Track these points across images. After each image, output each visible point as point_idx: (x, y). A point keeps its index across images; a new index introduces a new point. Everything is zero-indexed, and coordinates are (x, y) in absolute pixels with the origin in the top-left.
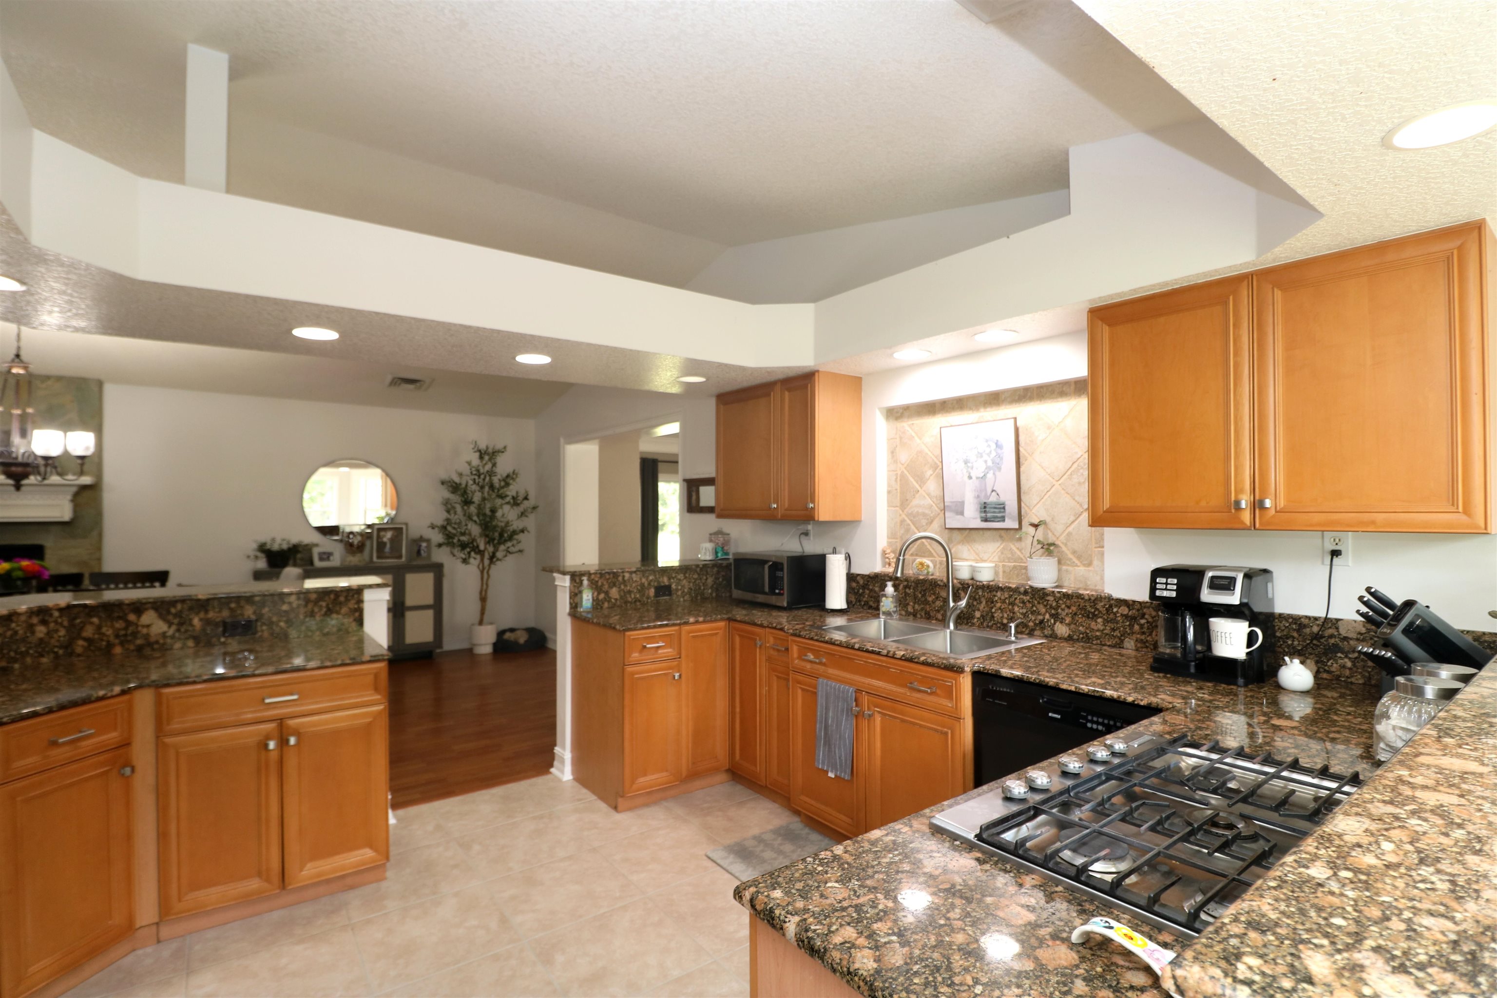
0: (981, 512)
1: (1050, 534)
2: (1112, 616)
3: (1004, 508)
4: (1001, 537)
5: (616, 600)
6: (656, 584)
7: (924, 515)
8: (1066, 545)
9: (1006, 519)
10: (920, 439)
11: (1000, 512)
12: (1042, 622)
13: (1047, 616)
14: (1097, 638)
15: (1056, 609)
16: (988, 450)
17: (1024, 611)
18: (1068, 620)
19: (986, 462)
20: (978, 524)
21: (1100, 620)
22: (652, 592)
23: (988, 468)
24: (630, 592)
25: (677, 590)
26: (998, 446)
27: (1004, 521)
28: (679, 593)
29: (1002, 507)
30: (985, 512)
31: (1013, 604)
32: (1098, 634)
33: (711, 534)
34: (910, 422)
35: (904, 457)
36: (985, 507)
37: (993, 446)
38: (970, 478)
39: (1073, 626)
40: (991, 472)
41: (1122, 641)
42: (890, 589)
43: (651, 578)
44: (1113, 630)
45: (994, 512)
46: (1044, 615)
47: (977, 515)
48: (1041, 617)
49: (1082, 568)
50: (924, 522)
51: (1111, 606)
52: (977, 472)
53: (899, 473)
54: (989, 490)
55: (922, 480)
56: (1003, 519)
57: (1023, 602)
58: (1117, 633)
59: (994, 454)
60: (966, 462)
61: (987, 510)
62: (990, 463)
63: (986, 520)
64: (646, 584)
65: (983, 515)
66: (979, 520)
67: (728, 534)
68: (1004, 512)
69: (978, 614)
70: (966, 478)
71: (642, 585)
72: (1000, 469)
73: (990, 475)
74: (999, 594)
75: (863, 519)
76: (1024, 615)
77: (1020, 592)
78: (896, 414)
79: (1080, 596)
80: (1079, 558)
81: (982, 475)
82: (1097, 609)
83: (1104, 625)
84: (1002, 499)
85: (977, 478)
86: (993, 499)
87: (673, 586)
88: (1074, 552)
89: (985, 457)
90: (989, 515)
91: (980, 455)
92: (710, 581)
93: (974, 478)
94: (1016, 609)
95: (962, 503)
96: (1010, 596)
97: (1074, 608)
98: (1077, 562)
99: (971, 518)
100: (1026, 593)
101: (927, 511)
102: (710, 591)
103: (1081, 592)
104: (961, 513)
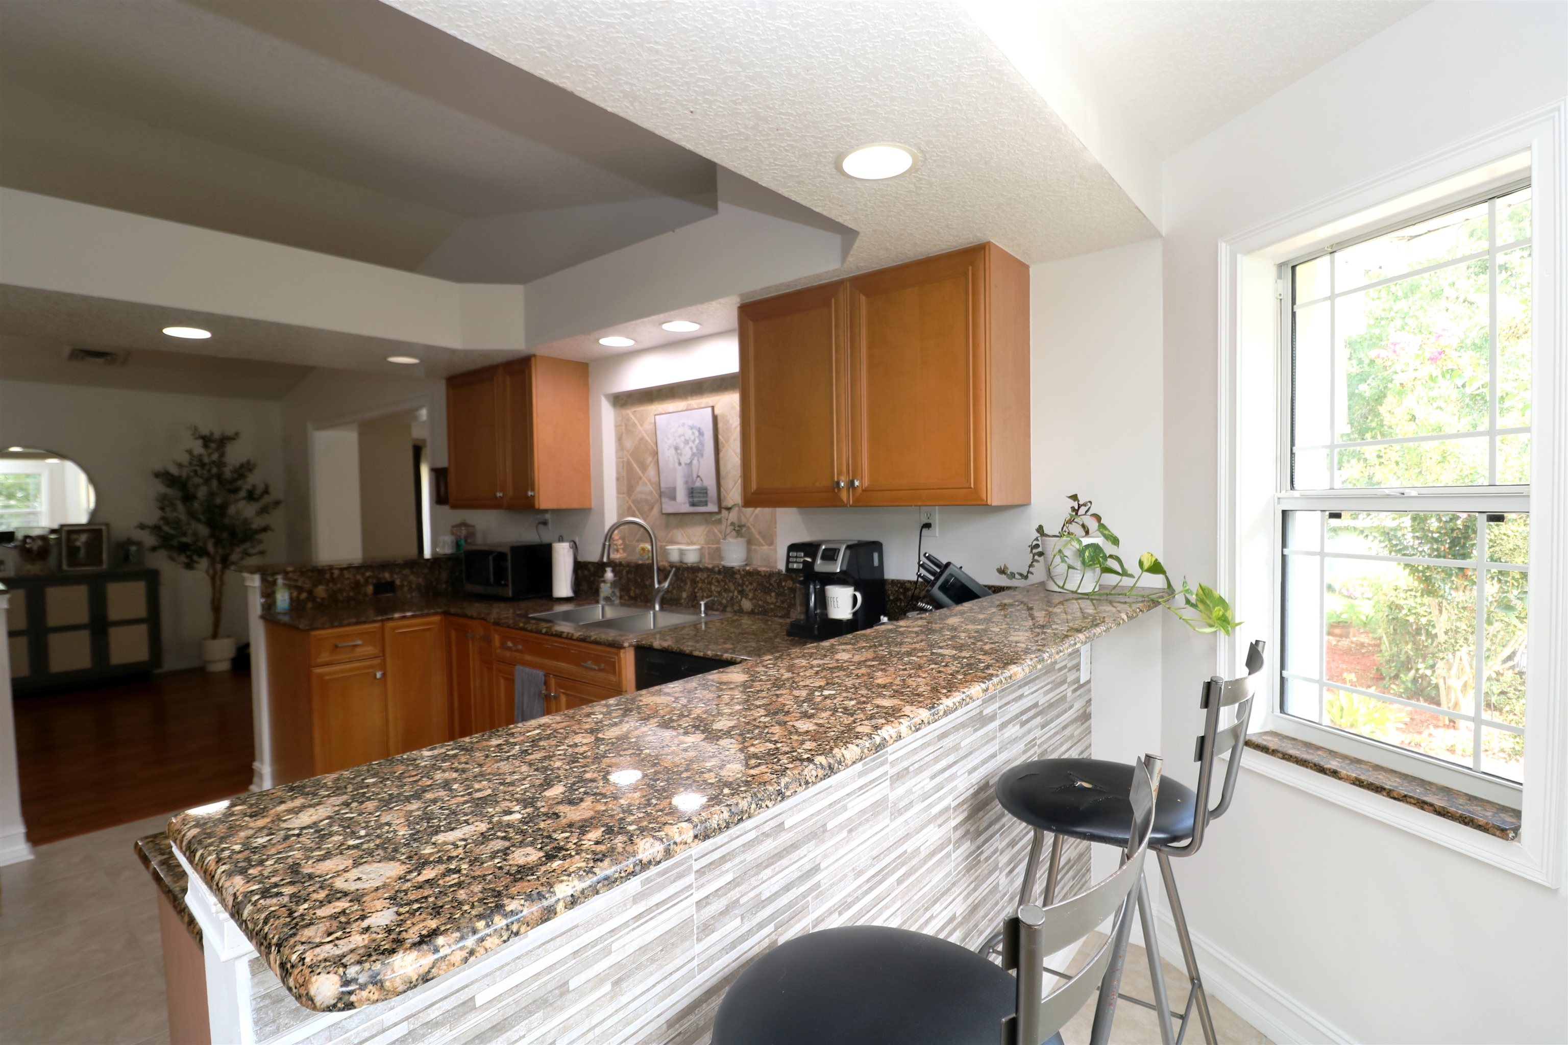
0: (689, 497)
1: (743, 517)
2: (781, 590)
3: (706, 493)
4: (706, 520)
5: (323, 599)
6: (374, 581)
7: (646, 501)
8: (754, 526)
9: (709, 504)
10: (642, 425)
11: (703, 497)
12: (732, 598)
13: (736, 593)
14: (772, 610)
15: (742, 585)
16: (692, 438)
17: (719, 589)
18: (751, 595)
19: (691, 448)
20: (686, 508)
21: (773, 594)
22: (370, 589)
23: (694, 455)
24: (340, 591)
25: (402, 586)
26: (701, 433)
27: (707, 505)
28: (406, 589)
29: (704, 491)
30: (692, 497)
31: (710, 583)
32: (772, 606)
33: (453, 527)
34: (633, 410)
35: (629, 444)
36: (692, 492)
37: (697, 433)
38: (680, 464)
39: (754, 601)
40: (696, 458)
41: (789, 612)
42: (609, 575)
43: (368, 574)
44: (783, 602)
45: (699, 497)
46: (733, 592)
47: (687, 500)
48: (731, 594)
49: (766, 547)
50: (646, 508)
51: (781, 581)
52: (685, 459)
53: (625, 459)
54: (695, 476)
55: (644, 468)
56: (705, 504)
57: (718, 581)
58: (785, 605)
59: (697, 441)
60: (676, 449)
61: (694, 495)
62: (695, 450)
63: (693, 505)
64: (362, 580)
65: (691, 500)
66: (687, 505)
67: (473, 526)
68: (707, 496)
69: (684, 595)
70: (676, 464)
71: (357, 583)
72: (702, 455)
73: (695, 462)
74: (700, 575)
75: (593, 506)
76: (719, 593)
77: (715, 573)
78: (623, 400)
79: (758, 573)
80: (763, 538)
81: (688, 461)
82: (771, 584)
83: (776, 598)
84: (705, 484)
85: (686, 464)
86: (698, 484)
87: (398, 582)
88: (760, 533)
89: (691, 444)
90: (696, 500)
91: (687, 442)
92: (444, 575)
93: (683, 464)
94: (713, 588)
95: (674, 489)
96: (708, 576)
97: (755, 584)
98: (762, 542)
99: (681, 503)
100: (719, 572)
101: (649, 498)
102: (444, 586)
103: (759, 569)
104: (674, 498)
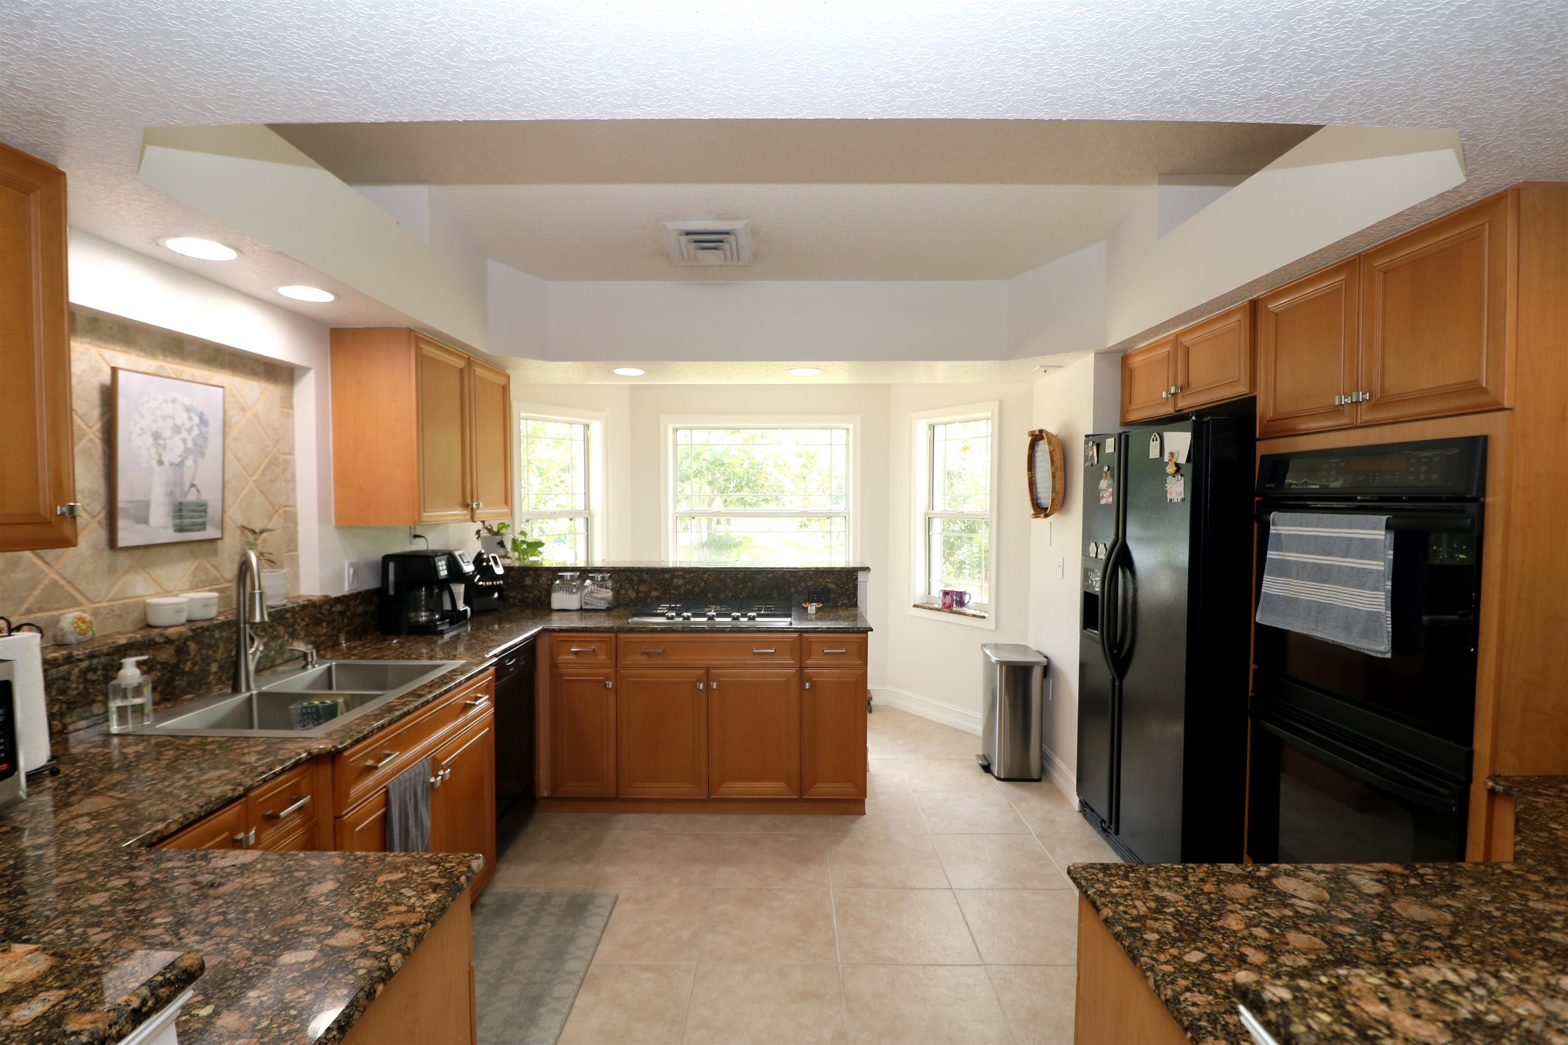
0: (174, 517)
3: (205, 511)
4: (192, 553)
9: (208, 527)
11: (200, 517)
16: (188, 425)
19: (184, 441)
20: (170, 536)
23: (187, 451)
26: (203, 422)
27: (204, 529)
29: (201, 509)
30: (181, 517)
36: (180, 510)
37: (196, 420)
38: (161, 463)
40: (191, 457)
45: (192, 517)
47: (169, 522)
52: (172, 455)
54: (187, 484)
56: (203, 527)
59: (196, 432)
60: (156, 436)
61: (183, 513)
62: (190, 445)
63: (180, 529)
65: (178, 521)
66: (171, 530)
68: (205, 516)
70: (154, 463)
72: (202, 454)
73: (189, 462)
81: (177, 460)
83: (327, 627)
84: (205, 497)
85: (172, 464)
86: (192, 497)
89: (184, 434)
90: (186, 521)
91: (177, 429)
93: (167, 464)
95: (146, 504)
99: (160, 527)
104: (145, 520)
